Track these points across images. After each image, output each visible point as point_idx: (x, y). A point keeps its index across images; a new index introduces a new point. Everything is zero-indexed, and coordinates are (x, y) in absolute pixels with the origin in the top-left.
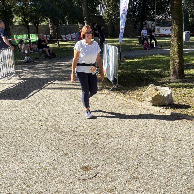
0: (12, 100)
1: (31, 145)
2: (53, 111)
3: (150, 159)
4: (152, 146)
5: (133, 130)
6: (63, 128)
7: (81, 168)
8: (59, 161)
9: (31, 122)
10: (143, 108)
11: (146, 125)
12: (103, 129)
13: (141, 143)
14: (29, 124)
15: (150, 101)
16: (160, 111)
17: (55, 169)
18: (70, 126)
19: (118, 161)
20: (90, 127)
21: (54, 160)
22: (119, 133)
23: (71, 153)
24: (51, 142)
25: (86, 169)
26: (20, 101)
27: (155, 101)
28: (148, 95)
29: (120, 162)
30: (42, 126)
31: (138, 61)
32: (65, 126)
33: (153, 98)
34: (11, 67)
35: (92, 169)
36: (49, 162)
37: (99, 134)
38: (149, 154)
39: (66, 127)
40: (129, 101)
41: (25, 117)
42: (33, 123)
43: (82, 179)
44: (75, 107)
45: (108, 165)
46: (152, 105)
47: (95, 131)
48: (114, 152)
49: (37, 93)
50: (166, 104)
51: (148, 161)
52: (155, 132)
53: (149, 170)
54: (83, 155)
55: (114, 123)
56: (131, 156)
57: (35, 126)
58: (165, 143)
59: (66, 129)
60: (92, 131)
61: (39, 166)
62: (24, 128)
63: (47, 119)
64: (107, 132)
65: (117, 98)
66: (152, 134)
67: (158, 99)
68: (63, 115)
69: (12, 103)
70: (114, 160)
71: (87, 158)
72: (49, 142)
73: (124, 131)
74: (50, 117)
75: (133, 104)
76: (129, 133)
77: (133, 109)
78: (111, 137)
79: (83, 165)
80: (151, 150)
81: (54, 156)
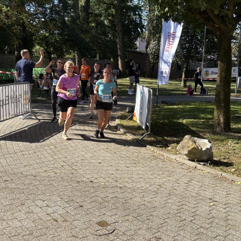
0: (24, 143)
1: (42, 194)
2: (70, 158)
3: (176, 219)
4: (182, 205)
5: (162, 186)
6: (80, 178)
7: (96, 223)
8: (73, 214)
9: (44, 169)
10: (177, 162)
11: (178, 182)
12: (127, 182)
13: (169, 201)
14: (42, 171)
15: (185, 155)
16: (196, 167)
17: (67, 221)
18: (89, 176)
19: (139, 218)
20: (112, 179)
21: (66, 212)
22: (145, 188)
23: (87, 206)
24: (66, 192)
25: (103, 224)
26: (34, 145)
27: (191, 156)
28: (183, 148)
29: (142, 220)
30: (56, 173)
31: (178, 108)
32: (83, 175)
33: (189, 152)
34: (26, 105)
35: (109, 226)
36: (61, 214)
37: (121, 188)
38: (176, 214)
39: (84, 177)
40: (161, 153)
41: (38, 162)
42: (47, 170)
43: (97, 235)
44: (97, 155)
45: (128, 221)
46: (188, 160)
47: (117, 184)
48: (137, 208)
49: (55, 136)
50: (204, 159)
51: (175, 221)
52: (187, 190)
53: (175, 230)
54: (100, 209)
55: (140, 176)
56: (155, 214)
57: (49, 174)
58: (197, 203)
59: (84, 179)
60: (113, 183)
61: (50, 217)
62: (36, 175)
63: (63, 166)
64: (130, 186)
65: (148, 148)
66: (183, 192)
67: (195, 153)
68: (82, 163)
69: (24, 146)
70: (136, 218)
71: (104, 212)
72: (63, 192)
73: (151, 186)
74: (66, 165)
75: (165, 156)
76: (156, 189)
77: (165, 163)
78: (135, 191)
79: (99, 220)
80: (180, 209)
81: (67, 208)
